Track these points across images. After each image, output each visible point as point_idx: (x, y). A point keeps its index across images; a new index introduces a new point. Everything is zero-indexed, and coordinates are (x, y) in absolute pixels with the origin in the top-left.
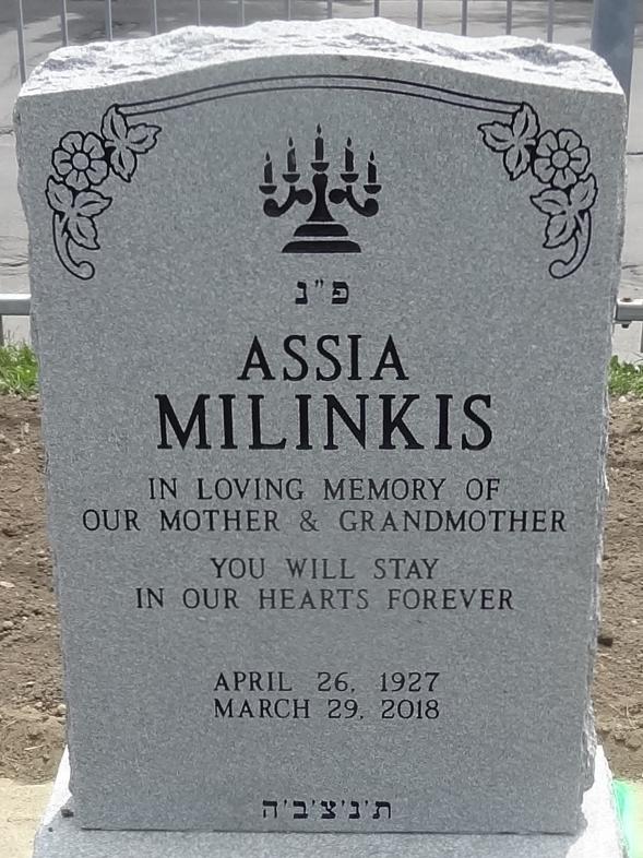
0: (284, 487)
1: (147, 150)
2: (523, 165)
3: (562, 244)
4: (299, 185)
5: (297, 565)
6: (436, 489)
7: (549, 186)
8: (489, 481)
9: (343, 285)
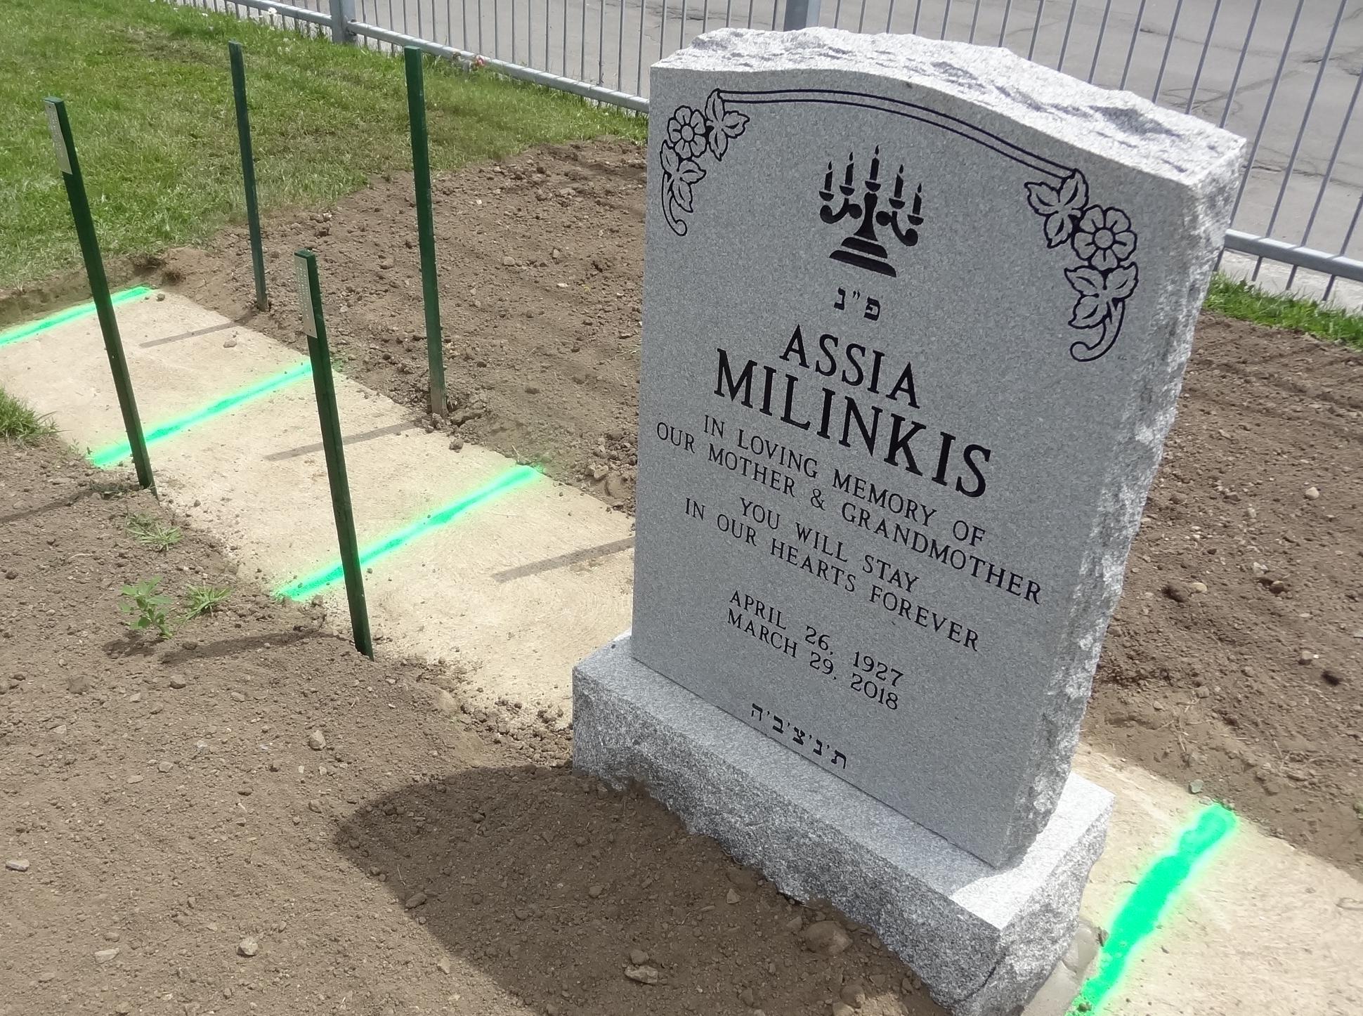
0: (803, 462)
1: (737, 136)
2: (1064, 235)
3: (1088, 327)
4: (853, 199)
5: (803, 531)
6: (927, 516)
7: (1086, 263)
8: (976, 529)
9: (876, 303)
